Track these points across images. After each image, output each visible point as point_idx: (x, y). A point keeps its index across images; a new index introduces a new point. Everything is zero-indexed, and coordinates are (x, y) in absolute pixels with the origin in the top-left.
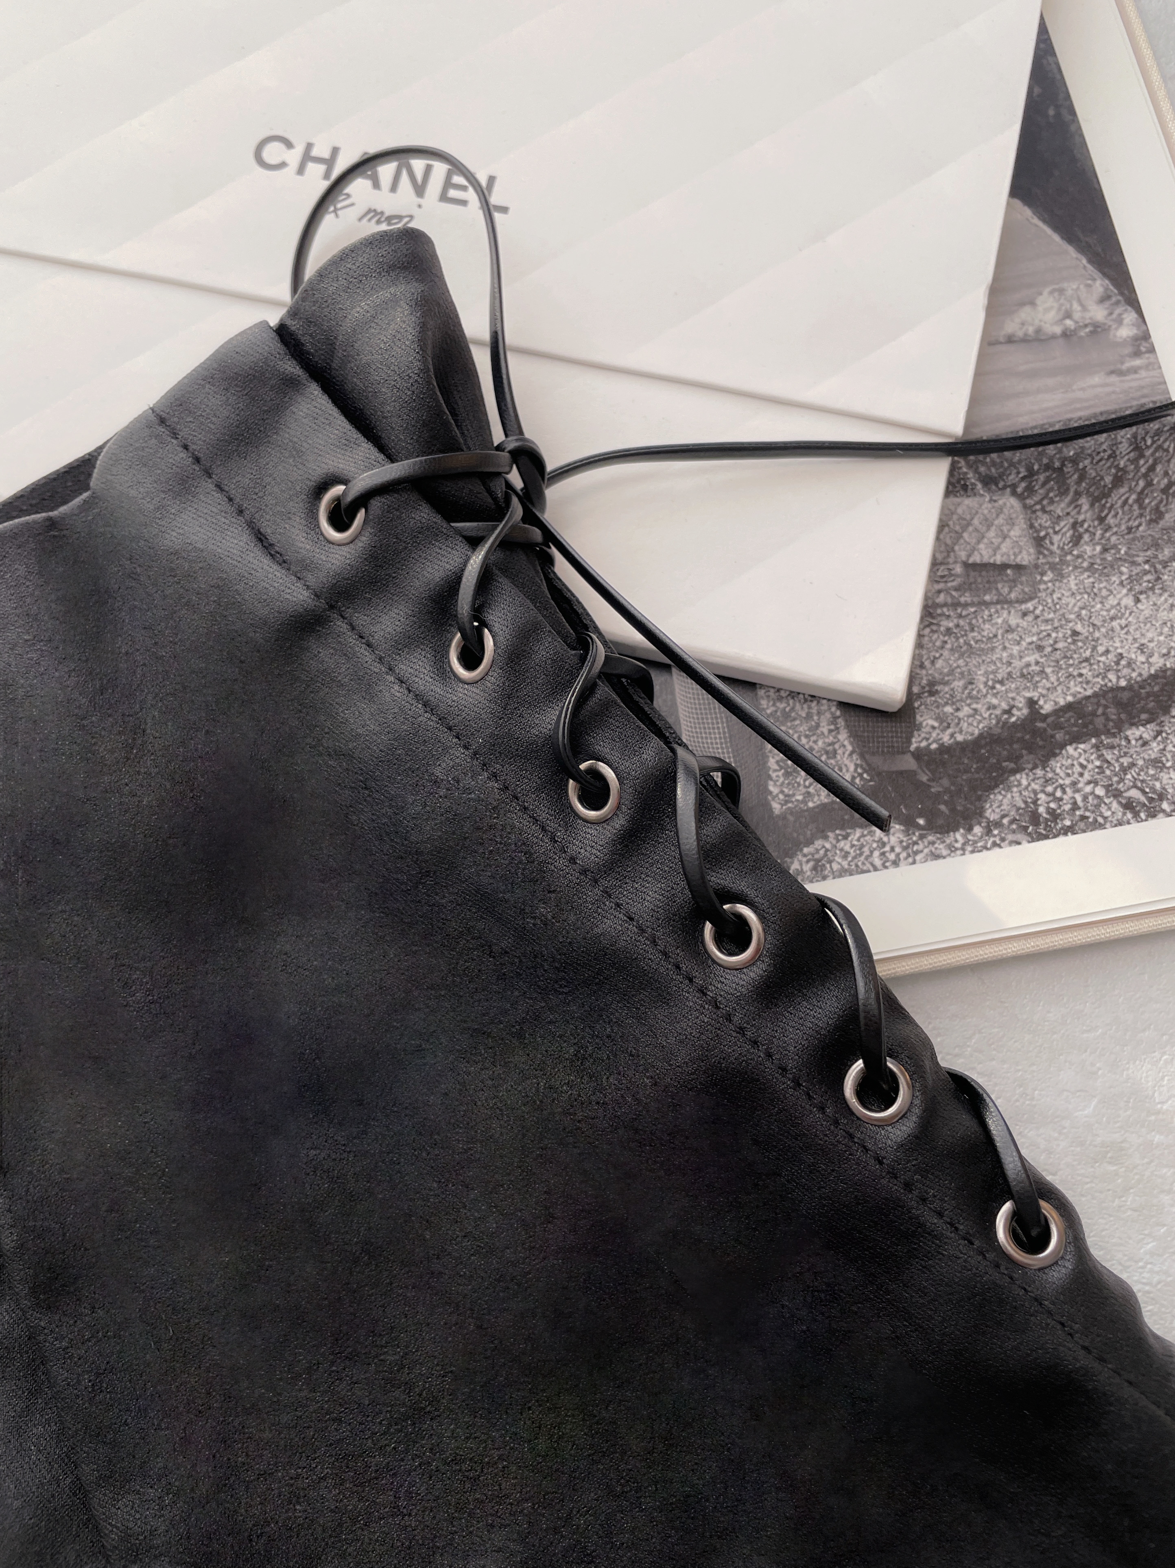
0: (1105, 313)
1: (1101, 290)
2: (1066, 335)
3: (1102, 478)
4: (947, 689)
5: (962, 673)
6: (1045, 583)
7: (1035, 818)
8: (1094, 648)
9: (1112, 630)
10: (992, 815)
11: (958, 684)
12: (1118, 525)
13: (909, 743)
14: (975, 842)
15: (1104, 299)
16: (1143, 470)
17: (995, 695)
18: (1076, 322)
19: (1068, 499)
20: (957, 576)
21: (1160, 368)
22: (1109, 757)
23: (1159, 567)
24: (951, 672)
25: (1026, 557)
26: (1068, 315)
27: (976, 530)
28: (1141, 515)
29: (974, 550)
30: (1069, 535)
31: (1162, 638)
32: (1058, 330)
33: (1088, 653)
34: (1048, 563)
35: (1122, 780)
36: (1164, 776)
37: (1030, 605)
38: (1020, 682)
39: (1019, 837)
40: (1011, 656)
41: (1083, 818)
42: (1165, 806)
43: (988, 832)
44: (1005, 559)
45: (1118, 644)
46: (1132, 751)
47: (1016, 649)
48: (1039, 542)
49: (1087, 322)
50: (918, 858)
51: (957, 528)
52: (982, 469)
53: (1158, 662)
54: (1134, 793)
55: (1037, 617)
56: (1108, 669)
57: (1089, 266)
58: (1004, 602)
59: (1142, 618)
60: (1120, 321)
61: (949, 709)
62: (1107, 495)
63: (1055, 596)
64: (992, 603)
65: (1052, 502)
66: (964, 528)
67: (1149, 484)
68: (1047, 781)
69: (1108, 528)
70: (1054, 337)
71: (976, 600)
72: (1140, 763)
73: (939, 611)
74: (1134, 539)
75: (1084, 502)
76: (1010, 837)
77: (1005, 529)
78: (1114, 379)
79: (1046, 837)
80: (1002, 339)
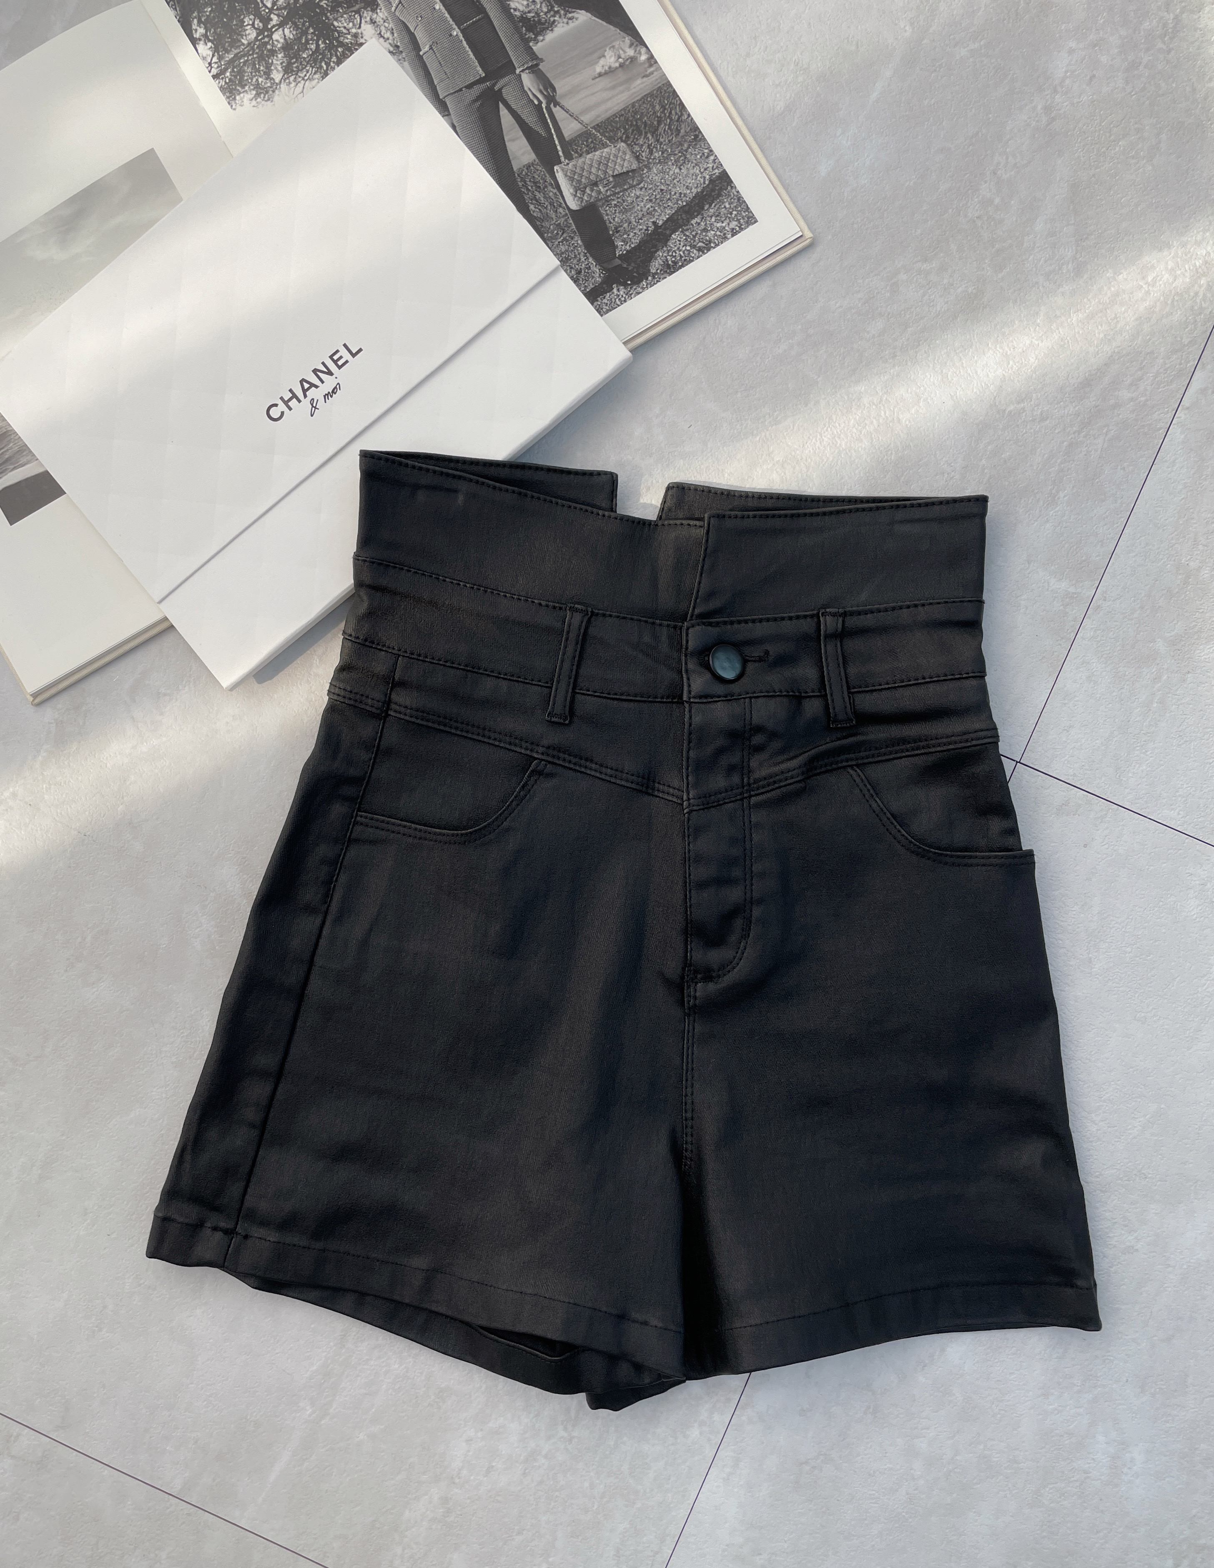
0: (633, 51)
1: (629, 41)
2: (621, 66)
3: (653, 123)
4: (622, 228)
5: (626, 220)
6: (645, 174)
7: (668, 266)
8: (670, 193)
9: (675, 184)
10: (653, 271)
11: (626, 225)
12: (665, 141)
13: (616, 254)
14: (650, 283)
15: (630, 46)
16: (667, 115)
17: (640, 225)
18: (623, 59)
19: (643, 137)
20: (611, 182)
21: (661, 69)
22: (688, 234)
23: (684, 153)
24: (622, 221)
25: (635, 166)
26: (619, 57)
27: (613, 161)
28: (672, 134)
29: (614, 169)
30: (648, 150)
31: (693, 181)
32: (617, 65)
33: (669, 196)
34: (644, 165)
35: (694, 241)
36: (709, 234)
37: (642, 185)
38: (648, 216)
39: (665, 275)
40: (641, 207)
41: (685, 260)
42: (712, 245)
43: (654, 278)
44: (627, 169)
45: (678, 189)
46: (695, 229)
47: (642, 204)
48: (637, 158)
49: (628, 57)
50: (632, 296)
51: (606, 162)
52: (607, 134)
53: (694, 191)
54: (700, 244)
55: (646, 189)
56: (678, 200)
57: (620, 32)
58: (632, 187)
59: (684, 176)
60: (640, 53)
61: (625, 236)
62: (657, 130)
63: (650, 178)
64: (628, 189)
65: (637, 140)
66: (608, 162)
67: (671, 120)
68: (669, 251)
69: (661, 143)
70: (616, 68)
71: (621, 189)
72: (699, 232)
73: (609, 199)
74: (672, 145)
75: (649, 135)
76: (662, 277)
77: (623, 156)
78: (645, 79)
79: (674, 272)
80: (597, 76)
